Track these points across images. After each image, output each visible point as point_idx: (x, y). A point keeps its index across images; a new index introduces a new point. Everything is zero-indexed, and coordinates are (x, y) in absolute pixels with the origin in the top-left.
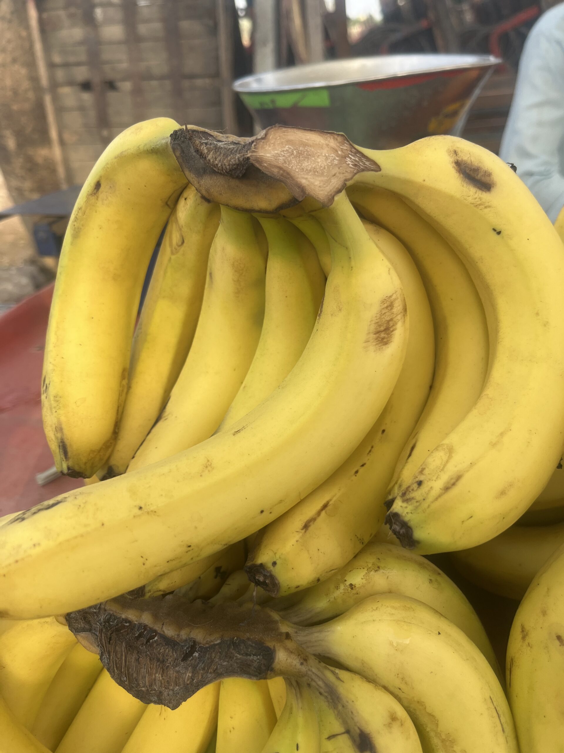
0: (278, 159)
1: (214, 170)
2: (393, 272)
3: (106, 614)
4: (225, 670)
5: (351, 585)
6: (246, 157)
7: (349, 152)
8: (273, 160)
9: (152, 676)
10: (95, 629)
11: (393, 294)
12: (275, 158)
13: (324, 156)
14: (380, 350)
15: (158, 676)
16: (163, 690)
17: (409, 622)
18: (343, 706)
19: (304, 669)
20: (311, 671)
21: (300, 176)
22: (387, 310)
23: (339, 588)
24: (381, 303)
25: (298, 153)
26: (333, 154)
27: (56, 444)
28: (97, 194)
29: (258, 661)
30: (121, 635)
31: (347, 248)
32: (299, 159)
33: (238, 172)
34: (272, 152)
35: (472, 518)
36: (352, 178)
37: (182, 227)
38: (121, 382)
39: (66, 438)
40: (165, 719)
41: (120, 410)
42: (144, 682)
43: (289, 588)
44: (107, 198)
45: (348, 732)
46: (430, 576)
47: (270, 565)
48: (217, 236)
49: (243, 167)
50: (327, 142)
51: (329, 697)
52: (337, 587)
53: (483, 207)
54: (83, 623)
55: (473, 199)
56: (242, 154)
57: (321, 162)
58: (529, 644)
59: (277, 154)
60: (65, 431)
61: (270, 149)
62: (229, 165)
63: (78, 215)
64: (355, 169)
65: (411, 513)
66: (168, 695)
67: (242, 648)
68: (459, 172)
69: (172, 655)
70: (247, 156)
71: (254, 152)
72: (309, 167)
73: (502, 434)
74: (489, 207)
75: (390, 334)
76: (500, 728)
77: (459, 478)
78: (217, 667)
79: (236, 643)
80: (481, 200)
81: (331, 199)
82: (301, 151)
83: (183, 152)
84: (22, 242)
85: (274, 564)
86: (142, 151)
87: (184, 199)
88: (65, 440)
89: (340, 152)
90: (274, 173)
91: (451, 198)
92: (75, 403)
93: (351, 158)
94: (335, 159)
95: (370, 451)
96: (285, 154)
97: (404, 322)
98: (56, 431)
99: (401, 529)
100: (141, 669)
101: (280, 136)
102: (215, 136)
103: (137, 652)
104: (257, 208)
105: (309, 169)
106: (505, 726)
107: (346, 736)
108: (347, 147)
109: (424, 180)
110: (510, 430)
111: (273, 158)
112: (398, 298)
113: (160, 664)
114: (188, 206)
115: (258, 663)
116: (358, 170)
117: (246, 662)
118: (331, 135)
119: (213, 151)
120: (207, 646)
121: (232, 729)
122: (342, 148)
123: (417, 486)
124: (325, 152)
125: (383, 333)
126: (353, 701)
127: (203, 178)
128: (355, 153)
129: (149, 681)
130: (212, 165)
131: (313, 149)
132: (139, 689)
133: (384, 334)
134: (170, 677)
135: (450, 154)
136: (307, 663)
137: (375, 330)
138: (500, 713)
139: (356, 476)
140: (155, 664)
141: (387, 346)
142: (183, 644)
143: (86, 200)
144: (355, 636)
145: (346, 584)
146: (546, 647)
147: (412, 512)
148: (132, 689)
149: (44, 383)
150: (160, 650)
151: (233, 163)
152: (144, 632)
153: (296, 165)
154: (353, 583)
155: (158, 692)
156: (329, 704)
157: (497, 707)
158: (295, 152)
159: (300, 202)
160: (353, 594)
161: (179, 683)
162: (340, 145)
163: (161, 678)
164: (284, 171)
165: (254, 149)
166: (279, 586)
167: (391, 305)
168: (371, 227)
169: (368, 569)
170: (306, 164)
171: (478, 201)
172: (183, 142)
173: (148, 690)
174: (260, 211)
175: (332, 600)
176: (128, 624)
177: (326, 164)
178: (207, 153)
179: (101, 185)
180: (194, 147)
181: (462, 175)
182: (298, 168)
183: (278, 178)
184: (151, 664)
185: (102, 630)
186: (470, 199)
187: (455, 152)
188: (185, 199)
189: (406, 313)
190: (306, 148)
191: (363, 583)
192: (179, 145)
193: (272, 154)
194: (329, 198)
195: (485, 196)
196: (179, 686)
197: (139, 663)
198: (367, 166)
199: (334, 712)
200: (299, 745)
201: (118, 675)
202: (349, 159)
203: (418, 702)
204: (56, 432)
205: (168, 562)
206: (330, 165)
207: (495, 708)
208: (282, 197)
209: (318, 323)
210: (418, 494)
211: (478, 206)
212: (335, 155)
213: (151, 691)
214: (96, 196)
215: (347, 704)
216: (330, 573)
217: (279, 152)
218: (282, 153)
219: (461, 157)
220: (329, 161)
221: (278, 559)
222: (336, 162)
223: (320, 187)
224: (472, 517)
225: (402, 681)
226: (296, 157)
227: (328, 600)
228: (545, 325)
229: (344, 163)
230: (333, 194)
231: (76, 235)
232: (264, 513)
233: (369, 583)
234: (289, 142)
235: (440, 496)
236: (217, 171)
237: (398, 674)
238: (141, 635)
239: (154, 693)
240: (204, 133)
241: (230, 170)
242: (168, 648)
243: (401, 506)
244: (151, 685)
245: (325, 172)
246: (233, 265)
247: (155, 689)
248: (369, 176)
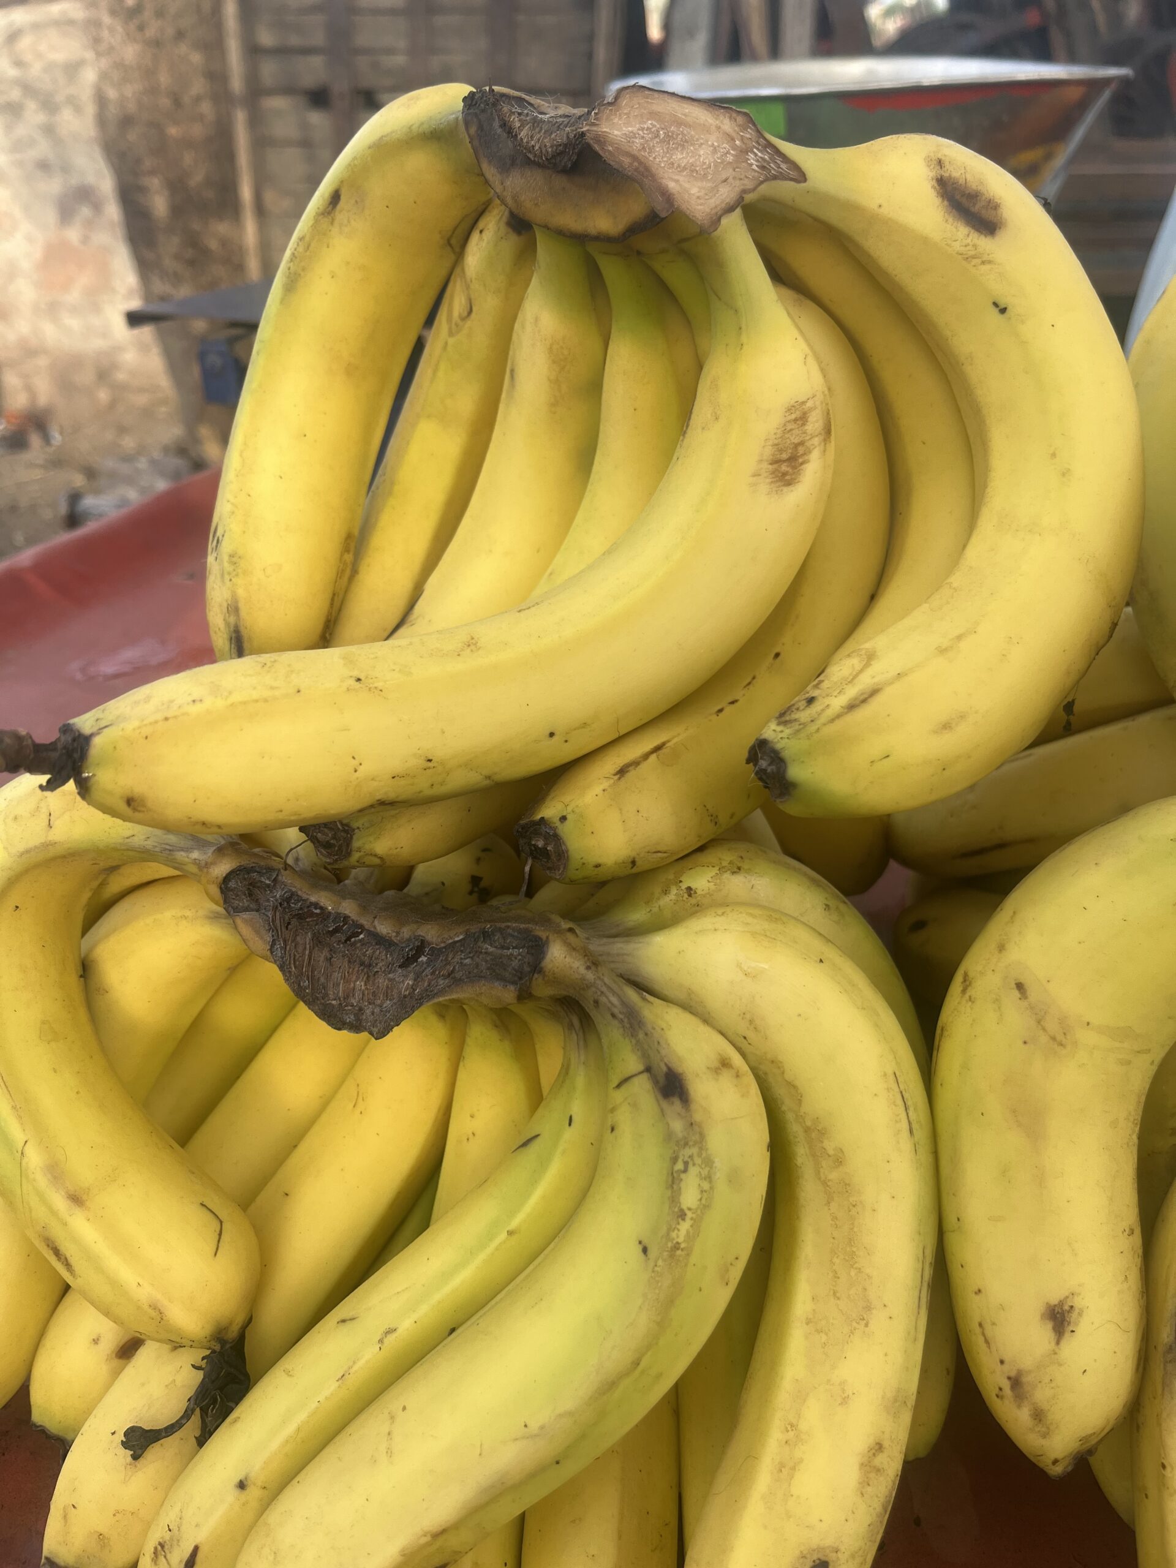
0: (633, 142)
1: (528, 157)
2: (811, 361)
3: (286, 890)
4: (467, 973)
5: (689, 889)
6: (579, 132)
7: (754, 143)
8: (625, 142)
9: (350, 984)
10: (265, 909)
11: (808, 399)
12: (628, 139)
13: (710, 146)
14: (777, 493)
15: (360, 984)
16: (365, 1006)
17: (773, 937)
18: (646, 1034)
19: (590, 976)
20: (603, 980)
21: (666, 175)
22: (796, 425)
23: (669, 893)
24: (786, 412)
25: (667, 135)
26: (727, 144)
27: (226, 636)
28: (332, 215)
29: (520, 957)
30: (306, 924)
31: (736, 311)
32: (667, 146)
33: (566, 158)
34: (624, 129)
35: (889, 758)
36: (754, 189)
37: (471, 281)
38: (342, 555)
39: (243, 625)
40: (361, 1113)
41: (337, 603)
42: (336, 992)
43: (584, 864)
44: (349, 221)
45: (648, 1069)
46: (826, 898)
47: (556, 820)
48: (527, 297)
49: (574, 149)
50: (718, 122)
51: (626, 1020)
52: (666, 891)
53: (978, 261)
54: (247, 901)
55: (962, 246)
56: (574, 128)
57: (704, 155)
58: (970, 997)
59: (632, 132)
60: (243, 613)
61: (620, 122)
62: (552, 147)
63: (297, 250)
64: (762, 174)
65: (788, 738)
66: (373, 1013)
67: (496, 938)
68: (942, 196)
69: (383, 958)
70: (582, 130)
71: (593, 124)
72: (683, 162)
73: (959, 638)
74: (990, 262)
75: (796, 469)
76: (904, 1125)
77: (874, 692)
78: (454, 967)
79: (488, 932)
80: (976, 249)
81: (716, 221)
82: (673, 132)
83: (481, 127)
84: (163, 409)
85: (563, 819)
86: (415, 134)
87: (478, 232)
88: (242, 629)
89: (737, 142)
90: (623, 165)
91: (925, 240)
92: (264, 570)
93: (756, 155)
94: (728, 153)
95: (749, 683)
96: (645, 135)
97: (824, 451)
98: (228, 613)
99: (769, 765)
100: (334, 973)
101: (639, 103)
102: (535, 106)
103: (329, 949)
104: (593, 231)
105: (683, 165)
106: (915, 1126)
107: (645, 1076)
108: (751, 134)
109: (880, 206)
110: (975, 632)
111: (625, 139)
112: (815, 408)
113: (364, 969)
114: (484, 244)
115: (519, 960)
116: (767, 176)
117: (501, 960)
118: (726, 112)
119: (529, 125)
120: (443, 945)
121: (471, 1136)
122: (742, 136)
123: (806, 704)
124: (713, 139)
125: (785, 464)
126: (663, 1029)
127: (509, 175)
128: (765, 147)
129: (344, 991)
130: (525, 148)
131: (692, 133)
132: (328, 1002)
133: (788, 466)
134: (378, 986)
135: (930, 165)
136: (597, 968)
137: (771, 457)
138: (909, 1103)
139: (718, 715)
140: (356, 969)
141: (790, 488)
142: (404, 945)
143: (313, 224)
144: (683, 951)
145: (681, 887)
146: (997, 1000)
147: (790, 737)
148: (316, 1001)
149: (214, 537)
150: (367, 951)
151: (558, 142)
152: (344, 925)
153: (661, 155)
154: (693, 886)
155: (357, 1008)
156: (624, 1030)
157: (904, 1093)
158: (661, 132)
159: (663, 219)
160: (691, 904)
161: (392, 995)
162: (741, 130)
163: (363, 988)
164: (640, 163)
165: (594, 120)
166: (568, 857)
167: (804, 417)
168: (787, 292)
169: (720, 869)
170: (679, 156)
171: (971, 250)
172: (483, 111)
173: (340, 1004)
174: (601, 239)
175: (655, 910)
176: (318, 911)
177: (712, 160)
178: (519, 127)
179: (342, 197)
180: (499, 118)
181: (946, 203)
182: (665, 161)
183: (630, 174)
184: (350, 968)
185: (277, 907)
186: (957, 246)
187: (940, 163)
188: (481, 232)
189: (829, 438)
190: (681, 129)
191: (709, 890)
192: (476, 115)
193: (624, 132)
194: (712, 218)
195: (984, 243)
196: (390, 1000)
197: (331, 965)
198: (783, 172)
199: (631, 1042)
200: (573, 1118)
201: (297, 978)
202: (753, 156)
203: (773, 1062)
204: (227, 615)
205: (393, 778)
206: (720, 163)
207: (901, 1092)
208: (633, 210)
209: (681, 447)
210: (804, 715)
211: (969, 260)
212: (729, 146)
213: (346, 1006)
214: (330, 217)
215: (653, 1031)
216: (655, 855)
217: (635, 129)
218: (641, 132)
219: (949, 172)
220: (719, 155)
221: (570, 813)
222: (730, 158)
223: (698, 197)
224: (888, 756)
225: (750, 1024)
226: (662, 141)
227: (648, 910)
228: (1064, 475)
229: (743, 162)
230: (719, 213)
231: (290, 287)
232: (555, 738)
233: (720, 890)
234: (653, 115)
235: (839, 716)
236: (533, 159)
237: (744, 1014)
238: (337, 930)
239: (350, 1010)
240: (520, 100)
241: (553, 157)
242: (379, 949)
243: (774, 730)
244: (347, 997)
245: (709, 173)
246: (550, 349)
247: (353, 1004)
248: (785, 190)
